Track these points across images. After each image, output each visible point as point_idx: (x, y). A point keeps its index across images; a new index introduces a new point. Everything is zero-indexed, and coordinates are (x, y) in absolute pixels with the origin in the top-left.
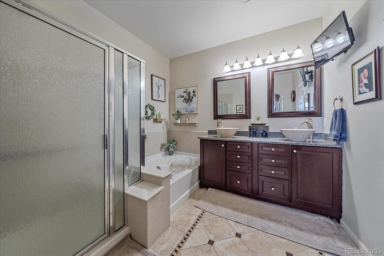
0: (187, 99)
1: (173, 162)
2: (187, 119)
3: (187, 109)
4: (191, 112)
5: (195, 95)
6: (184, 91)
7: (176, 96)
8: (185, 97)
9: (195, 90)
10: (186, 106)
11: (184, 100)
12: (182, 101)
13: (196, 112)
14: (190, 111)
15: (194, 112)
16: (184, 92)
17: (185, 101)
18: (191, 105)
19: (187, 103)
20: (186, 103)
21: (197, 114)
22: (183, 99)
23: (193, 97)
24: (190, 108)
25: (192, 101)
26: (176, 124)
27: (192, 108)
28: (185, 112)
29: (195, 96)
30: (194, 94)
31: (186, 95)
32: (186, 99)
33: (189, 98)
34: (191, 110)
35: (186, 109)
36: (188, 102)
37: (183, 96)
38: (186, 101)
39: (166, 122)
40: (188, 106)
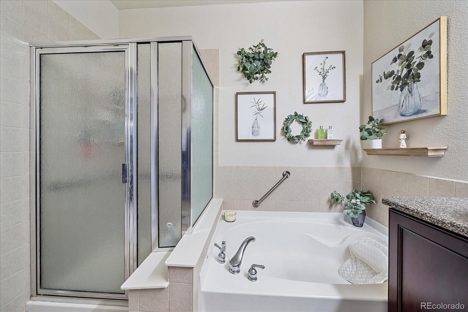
0: (402, 76)
1: (352, 245)
2: (403, 136)
3: (404, 107)
4: (414, 114)
5: (429, 55)
6: (395, 58)
7: (375, 79)
8: (395, 73)
9: (431, 35)
10: (398, 100)
11: (393, 83)
12: (388, 89)
13: (435, 111)
14: (411, 111)
15: (424, 111)
16: (395, 60)
17: (396, 86)
18: (415, 91)
19: (401, 90)
20: (399, 89)
21: (439, 116)
22: (391, 80)
23: (421, 65)
24: (413, 102)
25: (419, 77)
26: (370, 152)
27: (417, 100)
28: (395, 117)
29: (431, 57)
30: (425, 52)
31: (400, 67)
32: (399, 78)
33: (409, 72)
34: (414, 109)
35: (400, 106)
36: (406, 84)
37: (391, 74)
38: (398, 84)
39: (351, 145)
40: (405, 97)
